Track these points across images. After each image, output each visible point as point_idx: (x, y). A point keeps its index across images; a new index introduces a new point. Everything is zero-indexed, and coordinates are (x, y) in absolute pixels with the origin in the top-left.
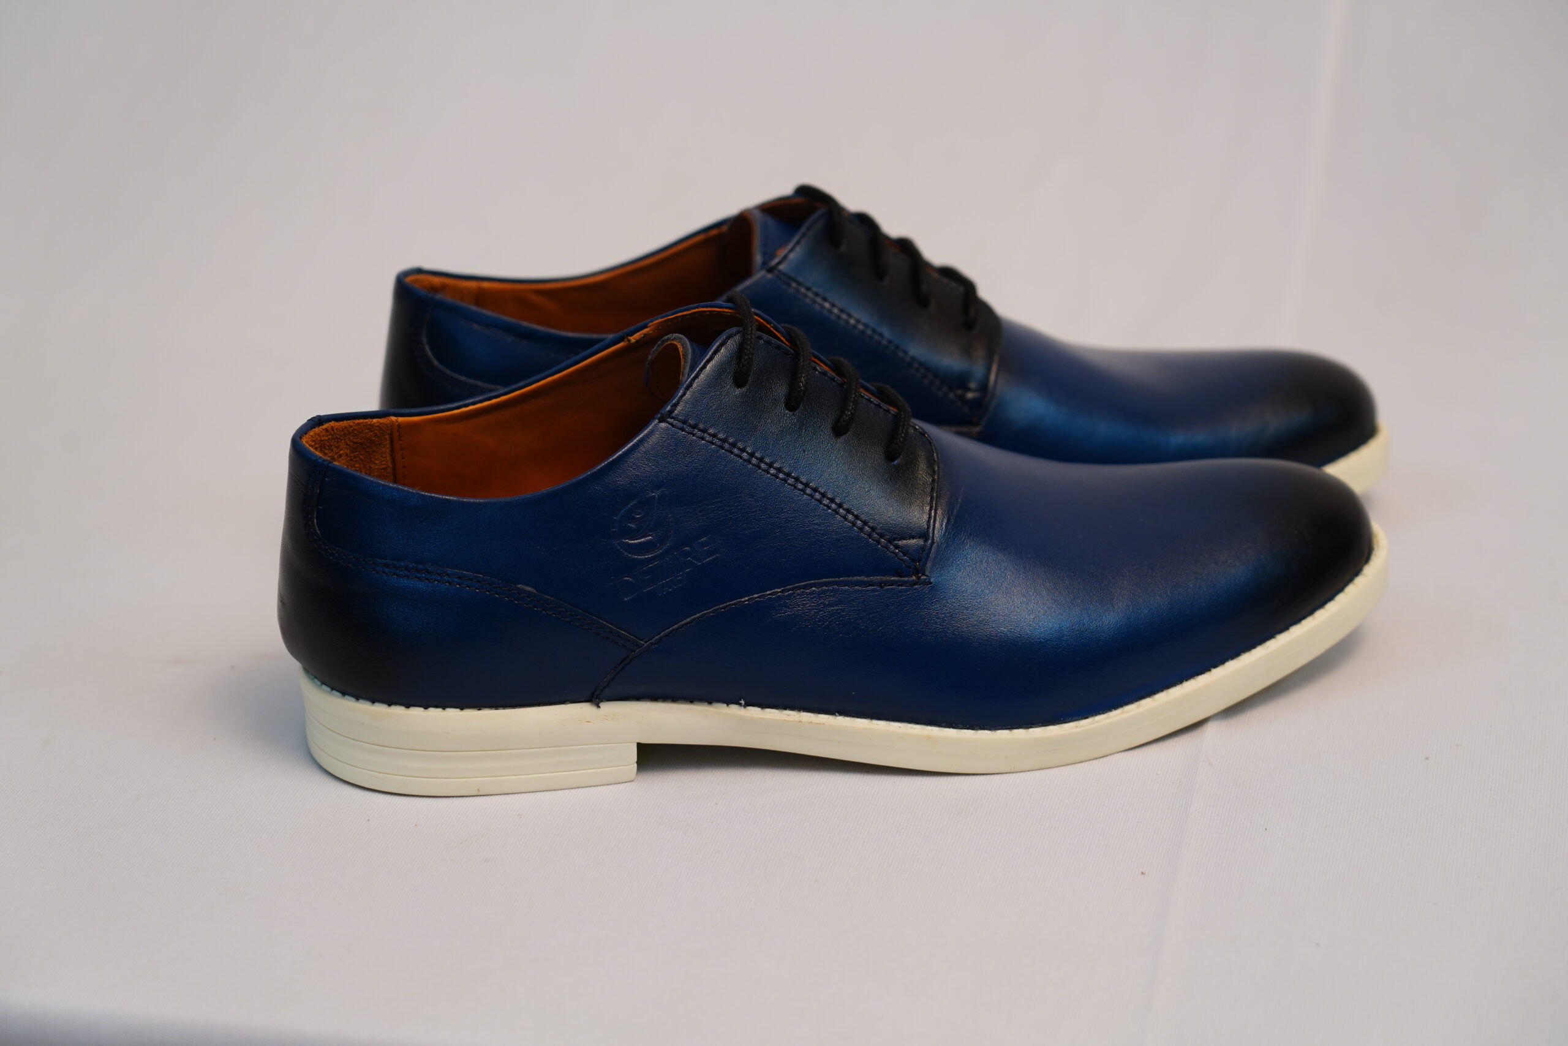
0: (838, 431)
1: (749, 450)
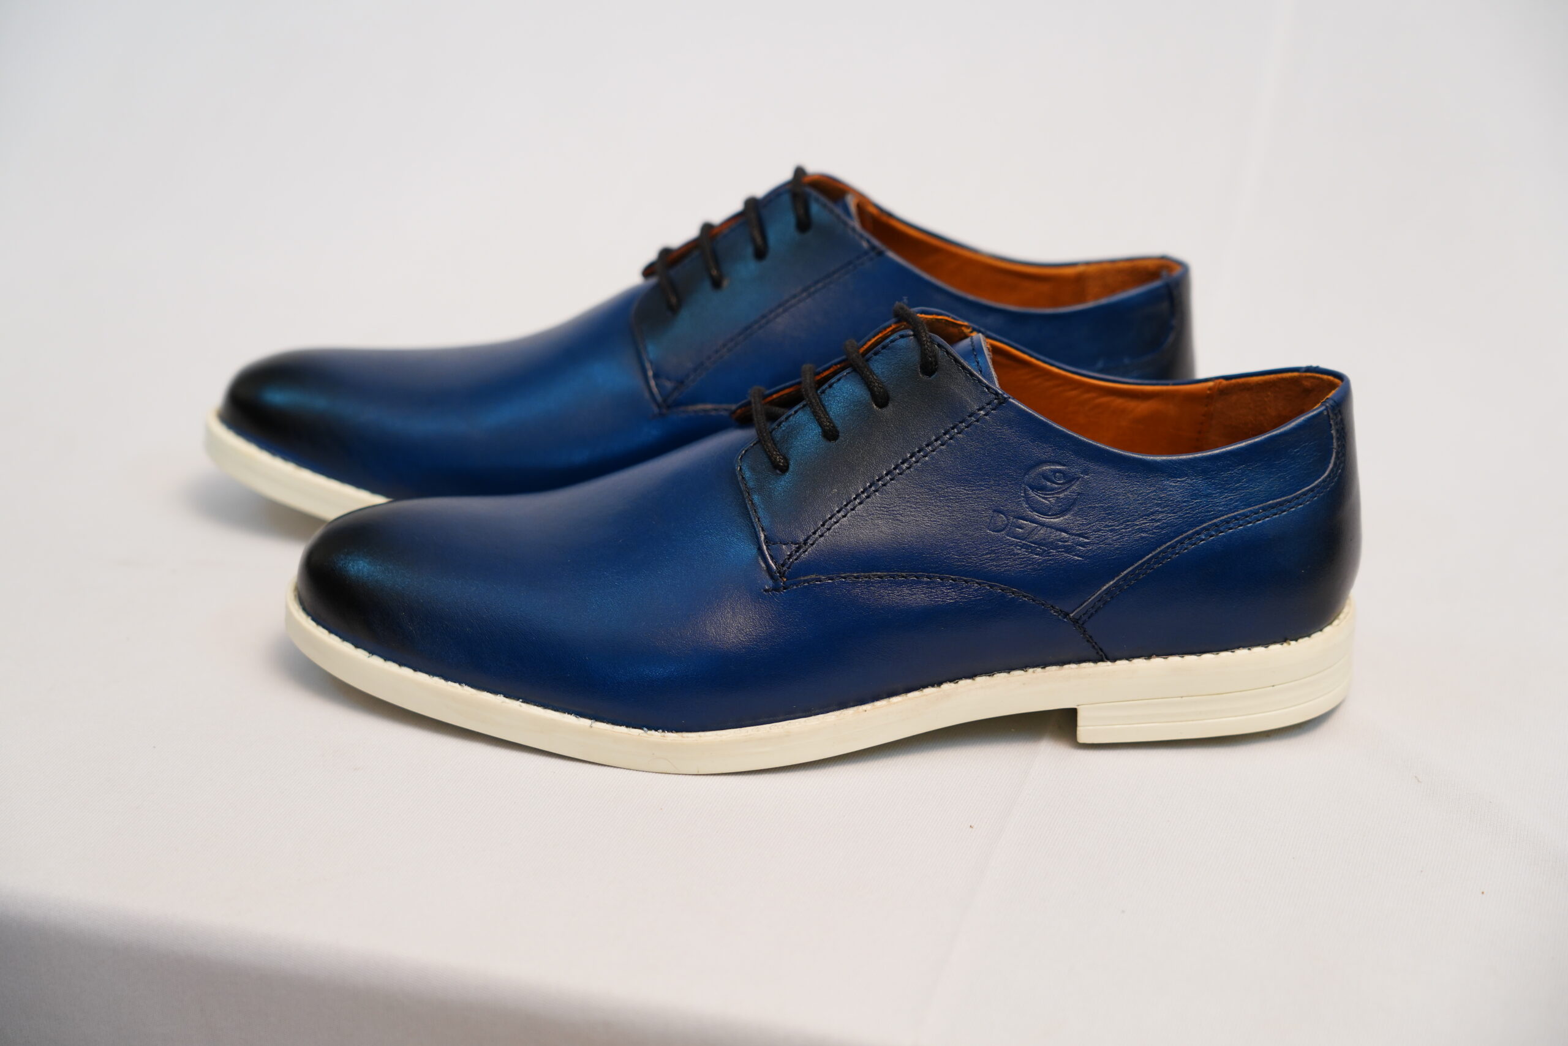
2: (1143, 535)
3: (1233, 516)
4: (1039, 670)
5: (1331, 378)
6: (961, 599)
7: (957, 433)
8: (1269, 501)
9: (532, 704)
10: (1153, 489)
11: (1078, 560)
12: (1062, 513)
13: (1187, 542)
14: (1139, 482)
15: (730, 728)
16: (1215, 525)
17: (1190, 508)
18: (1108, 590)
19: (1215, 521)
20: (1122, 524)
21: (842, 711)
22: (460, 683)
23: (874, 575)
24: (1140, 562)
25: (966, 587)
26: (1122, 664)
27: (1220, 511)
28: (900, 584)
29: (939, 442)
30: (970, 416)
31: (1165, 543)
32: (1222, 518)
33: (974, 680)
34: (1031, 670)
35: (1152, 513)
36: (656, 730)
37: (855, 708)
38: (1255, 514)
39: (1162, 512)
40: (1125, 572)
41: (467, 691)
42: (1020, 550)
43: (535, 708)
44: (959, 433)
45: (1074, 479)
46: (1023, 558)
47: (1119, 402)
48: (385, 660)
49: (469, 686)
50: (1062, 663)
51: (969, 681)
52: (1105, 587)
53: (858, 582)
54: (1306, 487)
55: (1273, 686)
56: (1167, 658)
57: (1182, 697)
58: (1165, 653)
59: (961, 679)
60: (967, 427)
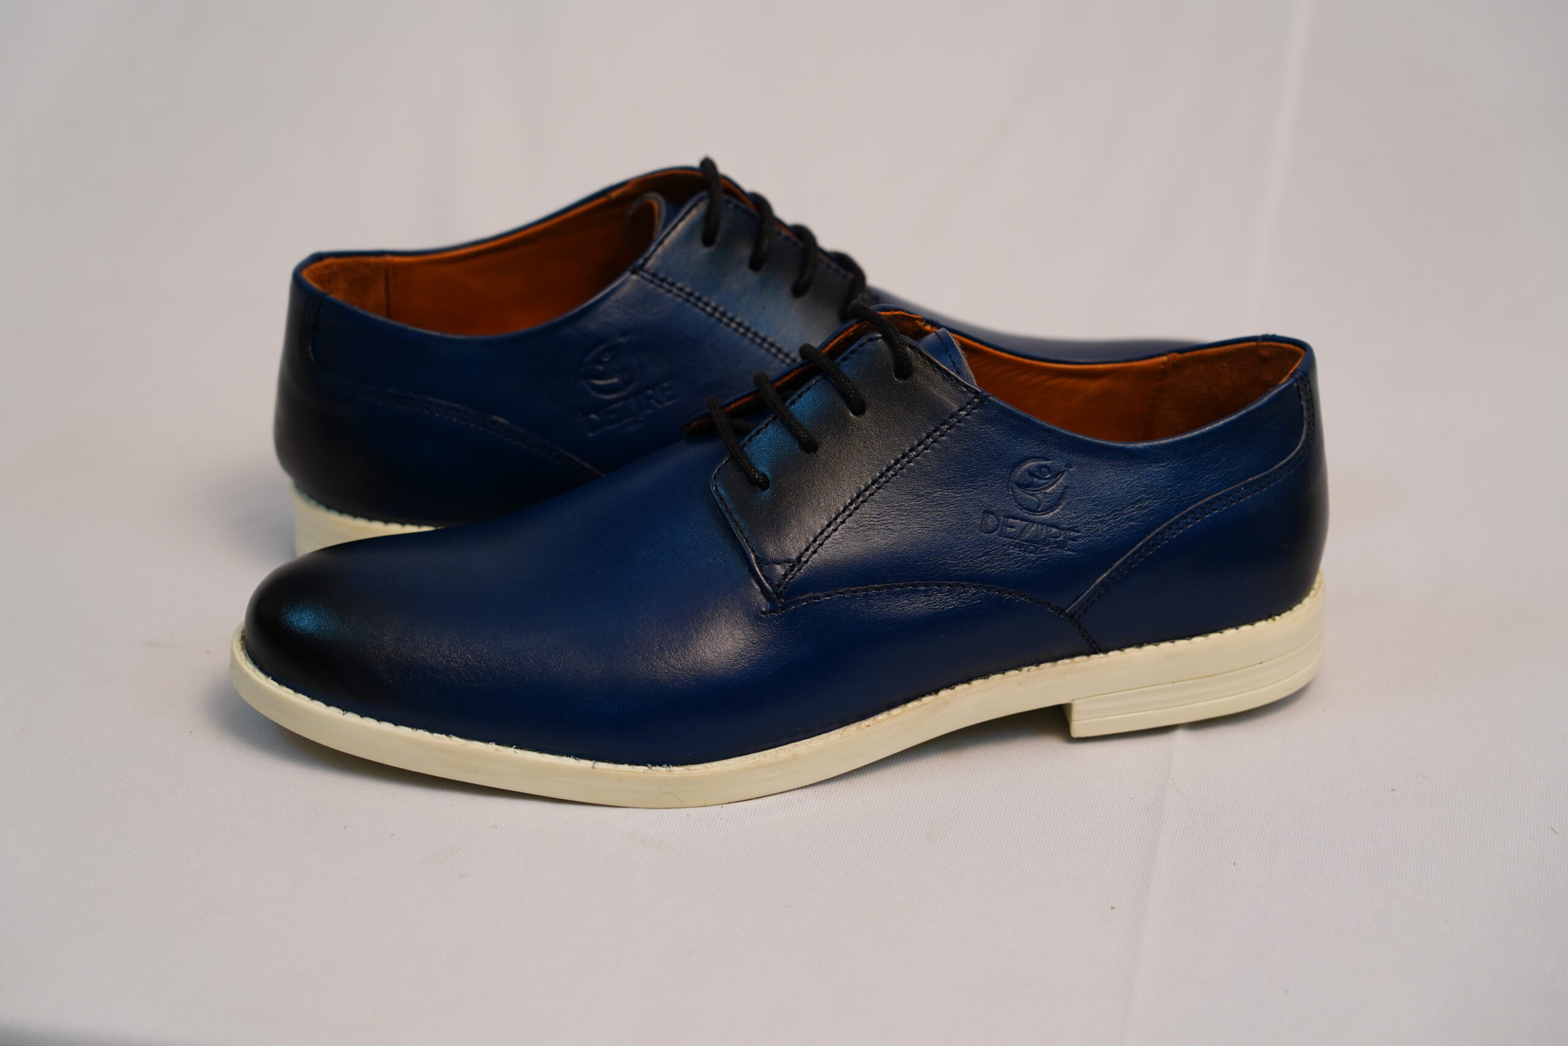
0: (798, 291)
1: (713, 304)
2: (1133, 523)
3: (1216, 497)
4: (1033, 668)
5: (1291, 346)
6: (959, 604)
7: (940, 436)
8: (1249, 478)
9: (526, 750)
10: (1137, 476)
11: (1071, 555)
12: (1051, 508)
13: (1175, 526)
14: (1122, 470)
15: (735, 757)
16: (1200, 507)
17: (1174, 493)
18: (1103, 582)
19: (1200, 503)
20: (1111, 514)
21: (844, 728)
22: (447, 734)
23: (872, 588)
24: (1131, 551)
25: (964, 592)
26: (1114, 655)
27: (1204, 492)
28: (897, 595)
29: (922, 446)
30: (951, 418)
31: (1154, 530)
32: (1206, 500)
33: (970, 684)
34: (1025, 669)
35: (1139, 501)
36: (661, 766)
37: (857, 724)
38: (1238, 492)
39: (1148, 499)
40: (1118, 563)
41: (456, 742)
42: (1014, 549)
43: (531, 753)
44: (942, 435)
45: (1060, 472)
46: (1017, 558)
47: (1070, 382)
48: (362, 716)
49: (457, 736)
50: (1055, 659)
51: (965, 686)
52: (1099, 580)
53: (857, 596)
54: (1282, 461)
55: (1261, 663)
56: (1157, 645)
57: (1174, 683)
58: (1156, 640)
59: (957, 684)
60: (948, 429)
